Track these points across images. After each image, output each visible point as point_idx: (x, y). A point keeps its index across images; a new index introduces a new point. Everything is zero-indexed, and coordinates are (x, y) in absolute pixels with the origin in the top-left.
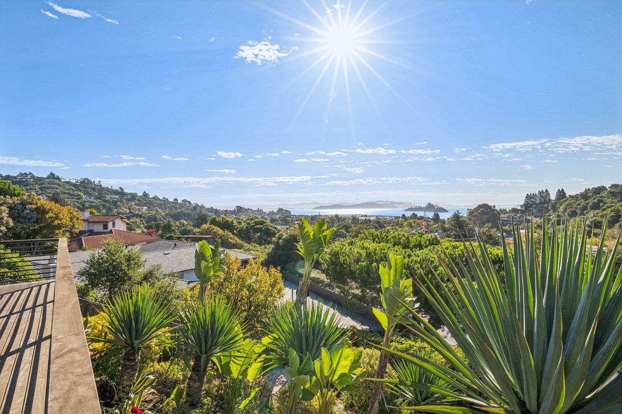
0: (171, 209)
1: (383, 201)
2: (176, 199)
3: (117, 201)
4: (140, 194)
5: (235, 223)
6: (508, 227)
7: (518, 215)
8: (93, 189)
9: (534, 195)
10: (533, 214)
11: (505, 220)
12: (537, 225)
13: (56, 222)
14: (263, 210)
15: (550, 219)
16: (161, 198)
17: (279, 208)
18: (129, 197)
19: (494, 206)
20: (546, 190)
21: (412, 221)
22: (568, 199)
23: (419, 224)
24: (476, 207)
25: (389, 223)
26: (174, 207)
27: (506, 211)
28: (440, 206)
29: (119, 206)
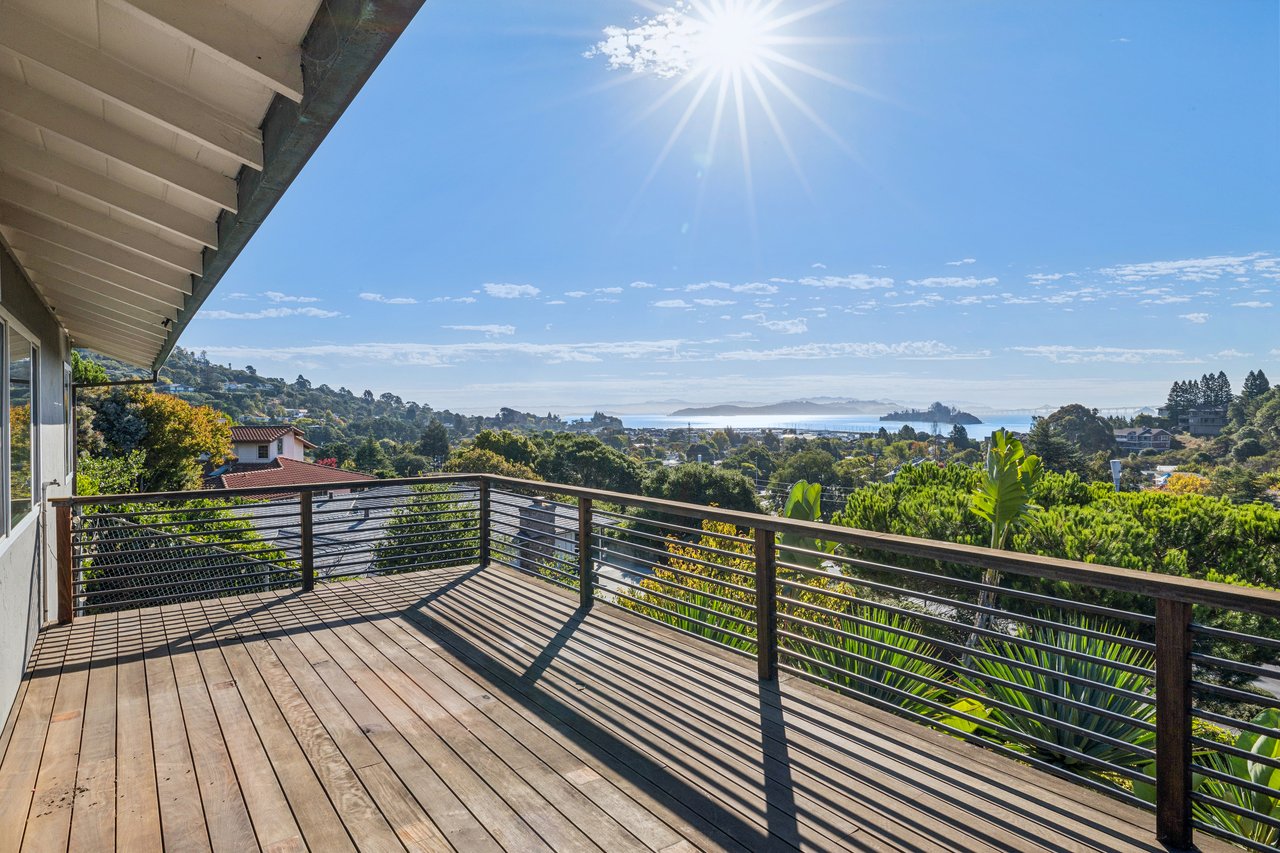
0: (359, 414)
1: (829, 398)
2: (368, 393)
3: (242, 397)
4: (291, 380)
5: (531, 446)
6: (1129, 459)
7: (1155, 431)
8: (192, 369)
9: (1193, 386)
10: (1187, 429)
11: (1122, 443)
12: (1200, 455)
13: (188, 441)
14: (561, 418)
15: (1232, 440)
16: (337, 390)
17: (596, 413)
18: (269, 387)
19: (1096, 409)
20: (1222, 373)
21: (903, 443)
22: (1273, 395)
23: (921, 450)
24: (1056, 411)
25: (849, 448)
26: (366, 409)
27: (1125, 422)
28: (963, 409)
29: (248, 407)
